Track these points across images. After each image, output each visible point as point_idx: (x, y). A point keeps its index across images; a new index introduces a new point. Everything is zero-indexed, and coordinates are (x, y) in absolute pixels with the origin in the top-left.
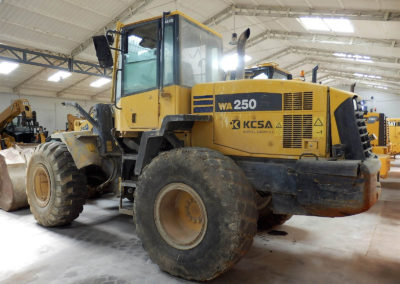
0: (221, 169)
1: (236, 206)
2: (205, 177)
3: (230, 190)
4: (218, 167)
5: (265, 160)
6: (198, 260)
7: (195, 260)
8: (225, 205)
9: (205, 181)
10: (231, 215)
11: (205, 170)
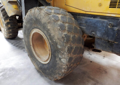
0: (59, 23)
1: (66, 49)
2: (49, 28)
3: (63, 38)
4: (58, 20)
5: (95, 16)
6: (47, 71)
7: (46, 70)
8: (59, 47)
9: (49, 30)
10: (63, 54)
11: (49, 23)
